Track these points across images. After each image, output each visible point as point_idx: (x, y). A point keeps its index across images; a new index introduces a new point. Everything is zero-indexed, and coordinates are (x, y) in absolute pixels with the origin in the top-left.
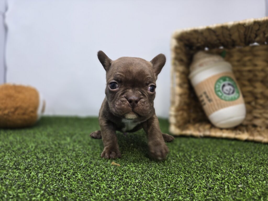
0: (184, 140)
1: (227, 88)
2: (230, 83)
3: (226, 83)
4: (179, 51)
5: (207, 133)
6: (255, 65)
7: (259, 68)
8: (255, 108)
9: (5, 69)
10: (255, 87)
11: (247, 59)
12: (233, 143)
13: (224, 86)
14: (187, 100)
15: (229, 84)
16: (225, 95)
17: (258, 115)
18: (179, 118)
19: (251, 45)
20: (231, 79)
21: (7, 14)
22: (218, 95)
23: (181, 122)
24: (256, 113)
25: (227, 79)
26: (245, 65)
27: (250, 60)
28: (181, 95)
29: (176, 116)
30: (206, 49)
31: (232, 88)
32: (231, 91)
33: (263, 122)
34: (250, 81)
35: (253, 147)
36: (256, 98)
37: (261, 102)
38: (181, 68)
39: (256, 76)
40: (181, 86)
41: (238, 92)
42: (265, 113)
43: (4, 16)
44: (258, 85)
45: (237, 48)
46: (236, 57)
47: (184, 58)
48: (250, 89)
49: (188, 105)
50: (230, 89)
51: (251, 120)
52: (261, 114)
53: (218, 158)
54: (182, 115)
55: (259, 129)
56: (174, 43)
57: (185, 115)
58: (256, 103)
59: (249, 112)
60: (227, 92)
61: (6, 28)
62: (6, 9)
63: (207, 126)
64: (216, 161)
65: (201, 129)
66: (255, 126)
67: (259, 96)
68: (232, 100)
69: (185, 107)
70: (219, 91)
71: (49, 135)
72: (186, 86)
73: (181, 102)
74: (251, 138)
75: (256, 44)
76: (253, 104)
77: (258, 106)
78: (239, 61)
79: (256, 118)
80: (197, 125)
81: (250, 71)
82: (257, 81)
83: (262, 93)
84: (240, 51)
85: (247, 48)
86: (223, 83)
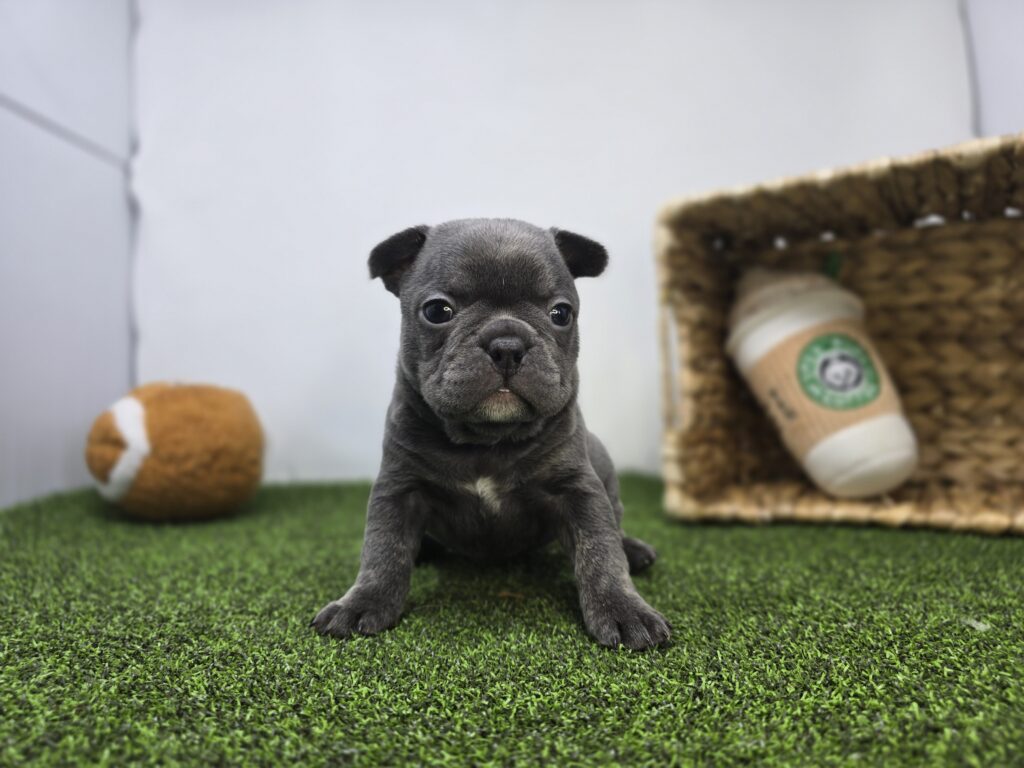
0: (713, 533)
1: (838, 369)
2: (847, 352)
3: (833, 353)
4: (682, 260)
5: (785, 509)
6: (938, 288)
7: (951, 296)
8: (946, 425)
9: (134, 336)
10: (941, 359)
11: (910, 268)
12: (867, 535)
13: (825, 364)
14: (722, 411)
15: (843, 358)
16: (830, 392)
17: (957, 449)
18: (695, 467)
19: (920, 223)
20: (848, 340)
21: (139, 164)
22: (810, 395)
23: (705, 480)
24: (952, 441)
25: (836, 342)
26: (904, 289)
27: (920, 273)
28: (697, 396)
29: (683, 461)
30: (781, 243)
31: (853, 370)
32: (852, 379)
33: (977, 470)
34: (926, 338)
35: (925, 543)
36: (947, 394)
37: (964, 403)
38: (693, 312)
39: (941, 322)
40: (695, 365)
41: (876, 381)
42: (977, 438)
43: (127, 172)
44: (951, 350)
45: (879, 235)
46: (877, 263)
47: (704, 281)
48: (924, 363)
49: (729, 426)
50: (848, 373)
51: (936, 466)
52: (966, 443)
53: (807, 573)
54: (707, 457)
55: (956, 491)
56: (664, 238)
57: (719, 456)
58: (948, 410)
59: (925, 439)
60: (838, 382)
61: (133, 208)
62: (134, 147)
63: (789, 491)
64: (800, 580)
65: (768, 498)
66: (948, 483)
67: (956, 386)
68: (855, 404)
69: (718, 433)
70: (813, 381)
71: (294, 537)
72: (715, 365)
73: (698, 418)
74: (919, 517)
75: (934, 219)
76: (938, 411)
77: (957, 421)
78: (884, 277)
79: (951, 457)
80: (759, 489)
81: (922, 307)
82: (945, 338)
83: (965, 377)
84: (887, 245)
85: (909, 237)
86: (821, 356)
